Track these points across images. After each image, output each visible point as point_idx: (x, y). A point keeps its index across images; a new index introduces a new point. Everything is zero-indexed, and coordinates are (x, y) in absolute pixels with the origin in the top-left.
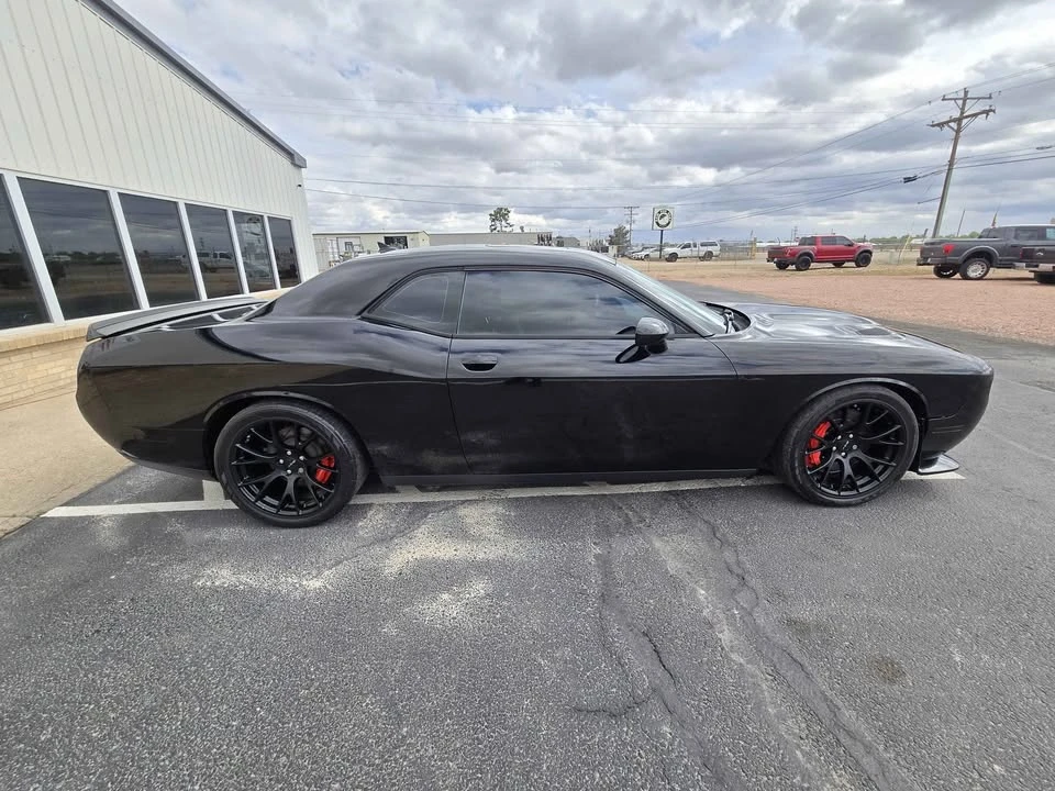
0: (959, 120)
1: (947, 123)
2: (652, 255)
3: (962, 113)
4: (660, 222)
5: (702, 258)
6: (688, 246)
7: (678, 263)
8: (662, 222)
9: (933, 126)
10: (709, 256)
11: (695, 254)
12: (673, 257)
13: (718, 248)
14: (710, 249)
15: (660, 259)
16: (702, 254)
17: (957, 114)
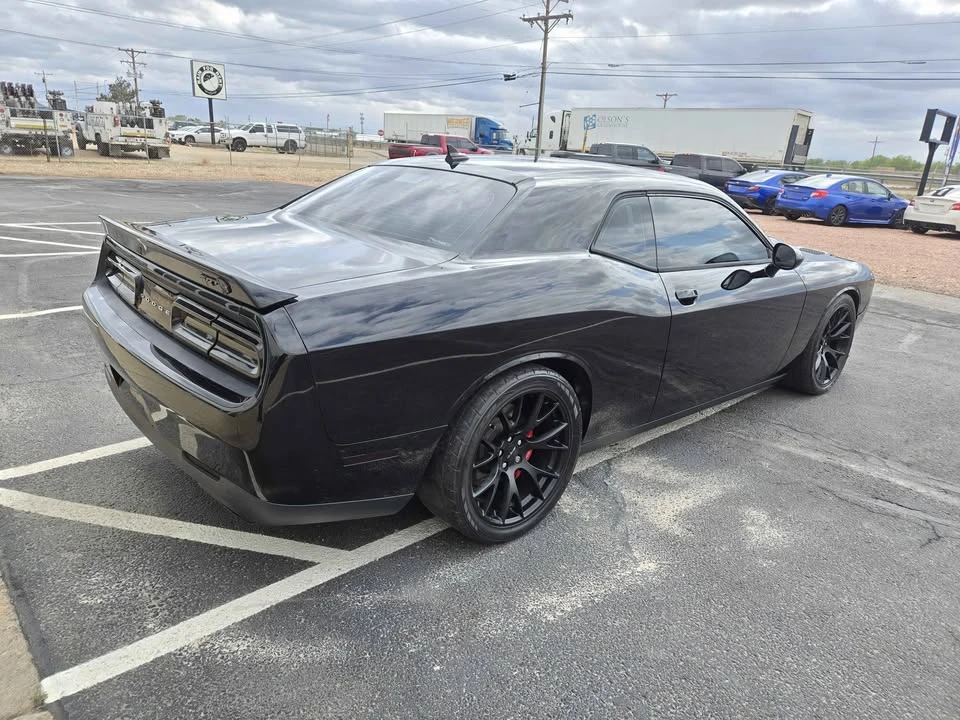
0: (546, 19)
1: (536, 19)
2: (197, 137)
3: (548, 12)
4: (205, 85)
5: (282, 150)
6: (258, 129)
7: (246, 155)
8: (208, 85)
9: (525, 20)
10: (290, 147)
11: (272, 142)
12: (239, 144)
13: (303, 135)
14: (293, 136)
15: (213, 144)
16: (282, 143)
17: (543, 13)
